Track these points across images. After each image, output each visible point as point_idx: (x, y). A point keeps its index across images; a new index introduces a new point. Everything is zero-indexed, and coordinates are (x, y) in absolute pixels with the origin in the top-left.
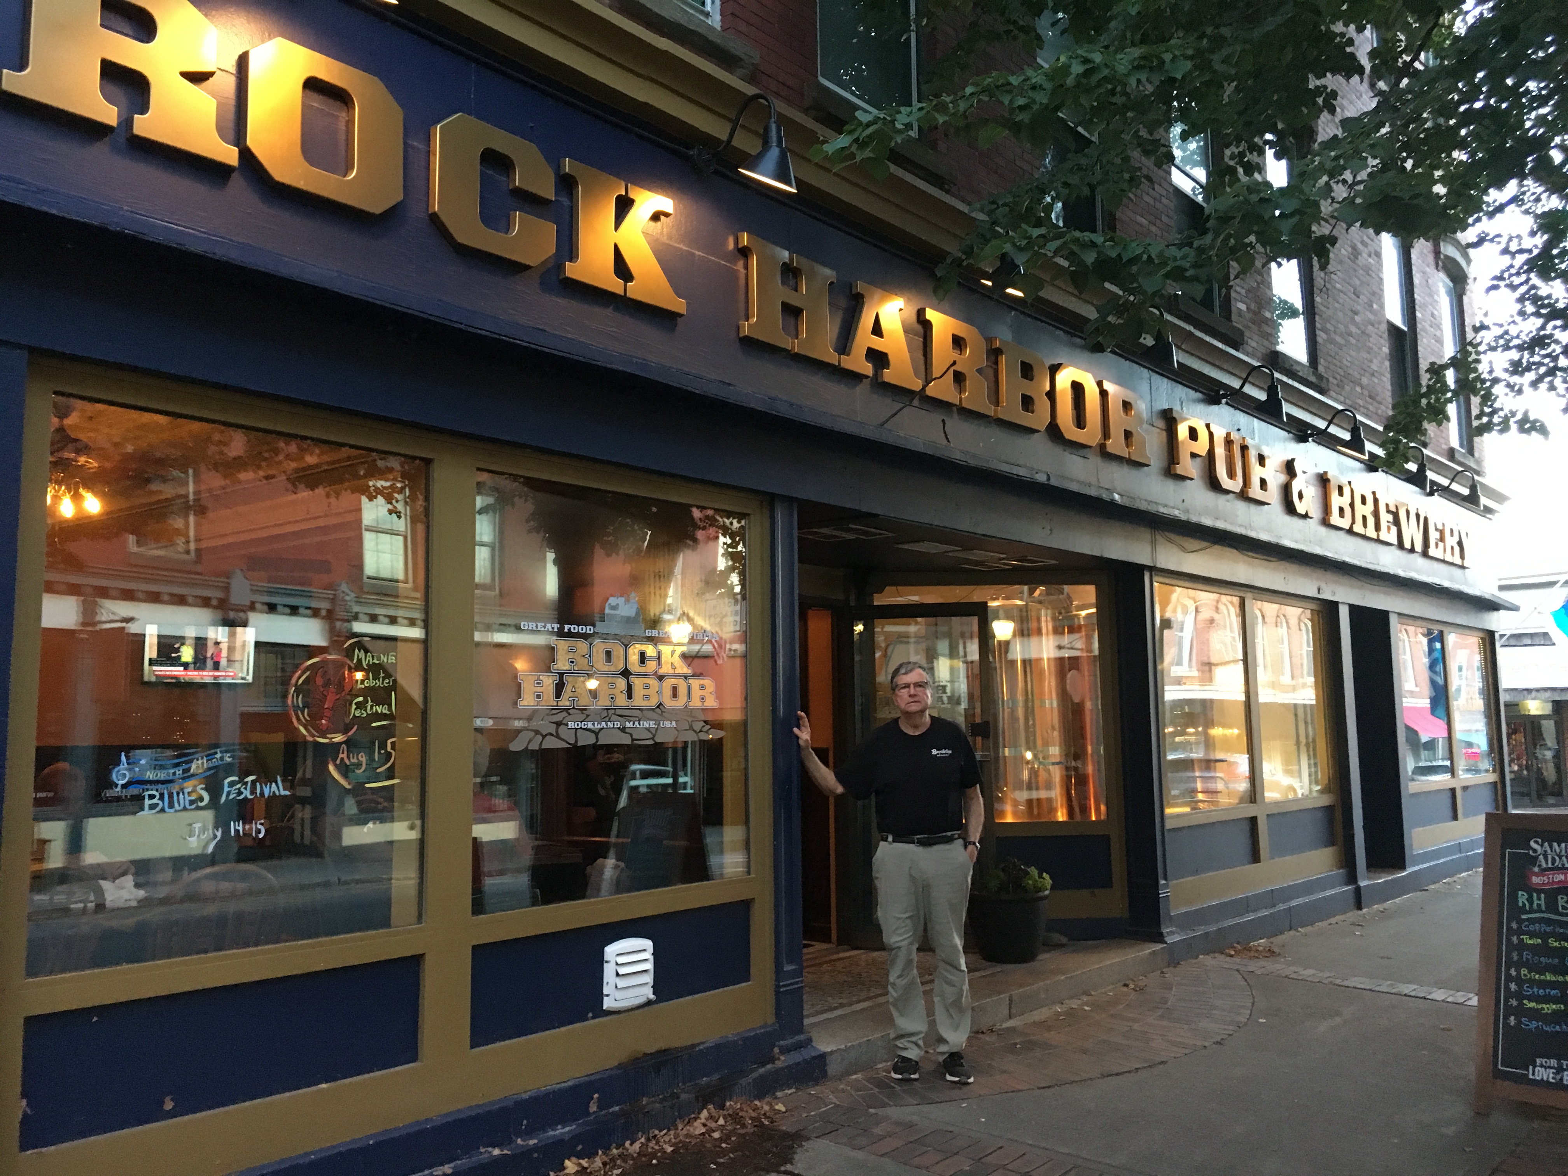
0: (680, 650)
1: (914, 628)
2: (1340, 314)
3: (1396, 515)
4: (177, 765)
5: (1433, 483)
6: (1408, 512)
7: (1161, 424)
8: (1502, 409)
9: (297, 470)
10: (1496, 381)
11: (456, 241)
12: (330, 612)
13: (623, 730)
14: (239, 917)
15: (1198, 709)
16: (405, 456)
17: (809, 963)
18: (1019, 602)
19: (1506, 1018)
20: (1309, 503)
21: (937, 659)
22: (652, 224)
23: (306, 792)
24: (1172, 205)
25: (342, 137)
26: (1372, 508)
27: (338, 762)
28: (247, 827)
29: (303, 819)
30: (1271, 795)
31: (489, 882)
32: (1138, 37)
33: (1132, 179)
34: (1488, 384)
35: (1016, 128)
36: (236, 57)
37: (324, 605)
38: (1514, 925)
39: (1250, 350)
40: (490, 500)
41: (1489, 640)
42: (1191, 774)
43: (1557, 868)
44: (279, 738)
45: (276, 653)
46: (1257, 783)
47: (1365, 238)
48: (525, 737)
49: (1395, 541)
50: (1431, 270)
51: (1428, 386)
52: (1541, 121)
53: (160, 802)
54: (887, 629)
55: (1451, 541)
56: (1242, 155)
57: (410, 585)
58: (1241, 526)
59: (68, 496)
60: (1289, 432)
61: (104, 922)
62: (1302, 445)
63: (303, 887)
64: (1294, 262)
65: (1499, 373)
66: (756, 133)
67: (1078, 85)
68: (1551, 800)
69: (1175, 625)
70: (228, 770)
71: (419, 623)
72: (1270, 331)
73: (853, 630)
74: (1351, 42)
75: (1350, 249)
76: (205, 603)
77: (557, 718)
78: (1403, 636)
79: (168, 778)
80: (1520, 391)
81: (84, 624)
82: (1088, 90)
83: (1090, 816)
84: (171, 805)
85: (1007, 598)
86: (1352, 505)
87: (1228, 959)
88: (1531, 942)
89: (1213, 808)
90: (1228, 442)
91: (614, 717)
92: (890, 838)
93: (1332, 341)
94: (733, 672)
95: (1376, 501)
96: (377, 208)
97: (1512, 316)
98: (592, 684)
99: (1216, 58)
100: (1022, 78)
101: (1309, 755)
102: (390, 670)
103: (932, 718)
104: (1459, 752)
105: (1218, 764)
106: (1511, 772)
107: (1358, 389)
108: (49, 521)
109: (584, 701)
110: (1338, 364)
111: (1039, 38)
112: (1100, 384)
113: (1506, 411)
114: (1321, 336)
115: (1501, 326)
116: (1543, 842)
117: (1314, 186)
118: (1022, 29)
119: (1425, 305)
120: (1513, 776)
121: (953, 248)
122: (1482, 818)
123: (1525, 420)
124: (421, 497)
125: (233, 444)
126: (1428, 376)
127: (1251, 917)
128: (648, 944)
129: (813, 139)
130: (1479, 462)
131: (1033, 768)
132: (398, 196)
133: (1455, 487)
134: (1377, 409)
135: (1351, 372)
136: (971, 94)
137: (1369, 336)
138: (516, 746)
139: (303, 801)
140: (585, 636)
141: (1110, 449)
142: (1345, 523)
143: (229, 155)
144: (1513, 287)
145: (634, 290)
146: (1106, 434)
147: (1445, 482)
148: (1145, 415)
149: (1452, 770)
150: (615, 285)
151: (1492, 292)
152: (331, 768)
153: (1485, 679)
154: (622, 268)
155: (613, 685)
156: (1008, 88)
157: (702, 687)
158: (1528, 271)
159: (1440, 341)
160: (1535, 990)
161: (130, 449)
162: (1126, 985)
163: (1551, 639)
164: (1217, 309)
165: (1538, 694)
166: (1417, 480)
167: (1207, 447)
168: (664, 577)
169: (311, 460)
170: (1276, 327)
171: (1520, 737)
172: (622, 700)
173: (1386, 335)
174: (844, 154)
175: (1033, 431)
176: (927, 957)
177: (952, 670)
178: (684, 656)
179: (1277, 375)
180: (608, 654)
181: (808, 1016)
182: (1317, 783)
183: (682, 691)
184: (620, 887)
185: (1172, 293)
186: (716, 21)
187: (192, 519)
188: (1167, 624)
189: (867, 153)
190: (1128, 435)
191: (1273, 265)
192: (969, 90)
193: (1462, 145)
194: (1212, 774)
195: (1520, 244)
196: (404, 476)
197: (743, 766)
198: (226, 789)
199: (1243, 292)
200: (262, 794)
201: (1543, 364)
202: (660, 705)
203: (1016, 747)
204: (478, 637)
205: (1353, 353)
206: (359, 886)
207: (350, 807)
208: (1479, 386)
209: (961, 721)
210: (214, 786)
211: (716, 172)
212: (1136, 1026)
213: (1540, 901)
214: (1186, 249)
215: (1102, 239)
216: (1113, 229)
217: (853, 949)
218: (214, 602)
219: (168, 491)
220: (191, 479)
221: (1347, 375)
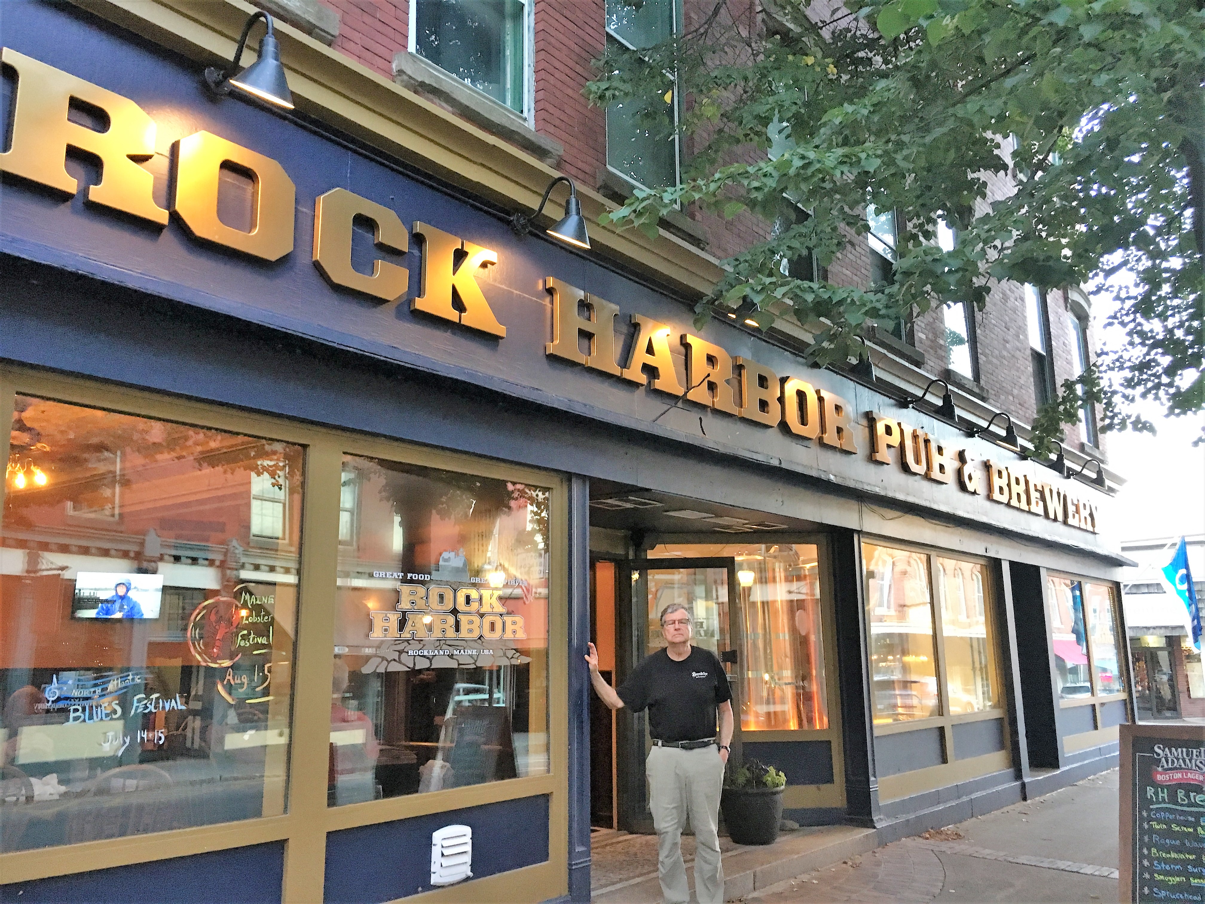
0: (497, 593)
1: (679, 576)
2: (996, 342)
3: (1042, 493)
4: (96, 685)
5: (1069, 469)
6: (1051, 491)
7: (865, 422)
8: (1120, 413)
9: (202, 453)
10: (1114, 393)
11: (332, 281)
12: (223, 562)
13: (451, 656)
14: (141, 808)
15: (896, 641)
16: (287, 442)
17: (596, 845)
18: (759, 558)
19: (1142, 888)
20: (977, 483)
21: (696, 601)
22: (481, 270)
23: (197, 705)
24: (868, 261)
25: (248, 204)
26: (1024, 488)
27: (225, 682)
28: (151, 735)
29: (193, 729)
30: (955, 708)
31: (342, 780)
32: (840, 139)
33: (839, 244)
34: (1109, 394)
35: (752, 204)
36: (170, 145)
37: (218, 558)
38: (1145, 814)
39: (929, 368)
40: (352, 476)
41: (1116, 589)
42: (893, 692)
43: (1176, 768)
44: (178, 663)
45: (179, 594)
46: (944, 698)
47: (1012, 287)
48: (375, 661)
49: (1042, 513)
50: (1062, 310)
51: (1063, 397)
52: (1140, 203)
53: (82, 715)
54: (656, 577)
55: (1085, 513)
56: (921, 225)
57: (287, 541)
58: (926, 500)
59: (22, 471)
60: (960, 430)
61: (32, 812)
62: (970, 439)
63: (192, 783)
64: (960, 305)
65: (1116, 387)
66: (560, 205)
67: (798, 175)
68: (1168, 714)
69: (877, 576)
70: (136, 690)
71: (294, 571)
72: (943, 353)
73: (631, 578)
74: (998, 146)
75: (1001, 295)
76: (125, 555)
77: (400, 647)
78: (1051, 585)
79: (89, 696)
80: (1133, 400)
81: (28, 571)
82: (806, 179)
83: (816, 726)
84: (91, 718)
85: (749, 554)
86: (1009, 485)
87: (924, 841)
88: (1158, 827)
89: (910, 719)
90: (915, 437)
91: (445, 647)
92: (660, 743)
93: (991, 363)
94: (539, 611)
95: (1027, 482)
96: (273, 256)
97: (1124, 346)
98: (427, 619)
99: (899, 157)
100: (757, 168)
101: (982, 678)
102: (269, 609)
103: (692, 647)
104: (1097, 676)
105: (913, 685)
106: (1137, 691)
107: (1011, 398)
108: (6, 491)
109: (422, 634)
110: (995, 379)
111: (769, 140)
112: (818, 392)
113: (1124, 414)
114: (982, 359)
115: (1116, 352)
116: (1164, 748)
117: (973, 251)
118: (757, 133)
119: (1058, 337)
120: (1138, 695)
121: (708, 291)
122: (1117, 728)
123: (1138, 421)
124: (298, 473)
125: (153, 431)
126: (1063, 389)
127: (941, 807)
128: (467, 830)
129: (601, 208)
130: (1103, 454)
131: (770, 687)
132: (291, 249)
133: (1085, 472)
134: (1025, 413)
135: (1004, 385)
136: (719, 179)
137: (1017, 359)
138: (367, 670)
139: (195, 713)
140: (423, 583)
141: (825, 441)
142: (1004, 499)
143: (162, 216)
144: (1123, 324)
145: (467, 319)
146: (823, 429)
147: (1078, 468)
148: (852, 415)
149: (1092, 690)
150: (453, 315)
151: (1109, 327)
152: (220, 687)
153: (1114, 620)
154: (458, 303)
155: (445, 621)
156: (746, 175)
157: (514, 623)
158: (1134, 313)
159: (1070, 363)
160: (1163, 865)
161: (72, 436)
162: (845, 863)
163: (1162, 588)
164: (904, 337)
165: (1155, 631)
166: (1057, 466)
167: (899, 440)
168: (485, 536)
169: (213, 445)
170: (948, 351)
171: (1142, 664)
172: (451, 633)
173: (1030, 358)
174: (626, 221)
175: (767, 427)
176: (690, 839)
177: (707, 609)
178: (500, 598)
179: (950, 387)
180: (441, 597)
181: (594, 889)
182: (989, 700)
183: (499, 626)
184: (447, 783)
185: (870, 325)
186: (531, 125)
187: (117, 489)
188: (871, 575)
189: (642, 220)
190: (839, 430)
191: (945, 306)
192: (717, 176)
193: (1083, 220)
194: (909, 693)
195: (1128, 292)
196: (287, 457)
197: (544, 684)
198: (135, 704)
199: (923, 325)
200: (164, 708)
201: (1149, 380)
202: (481, 637)
203: (757, 670)
204: (339, 582)
205: (1006, 371)
206: (238, 782)
207: (232, 718)
208: (1103, 396)
209: (714, 650)
210: (124, 701)
211: (531, 233)
212: (854, 896)
213: (1164, 795)
214: (880, 295)
215: (817, 286)
216: (825, 278)
217: (631, 833)
218: (132, 554)
219: (102, 468)
220: (118, 460)
221: (1002, 388)
